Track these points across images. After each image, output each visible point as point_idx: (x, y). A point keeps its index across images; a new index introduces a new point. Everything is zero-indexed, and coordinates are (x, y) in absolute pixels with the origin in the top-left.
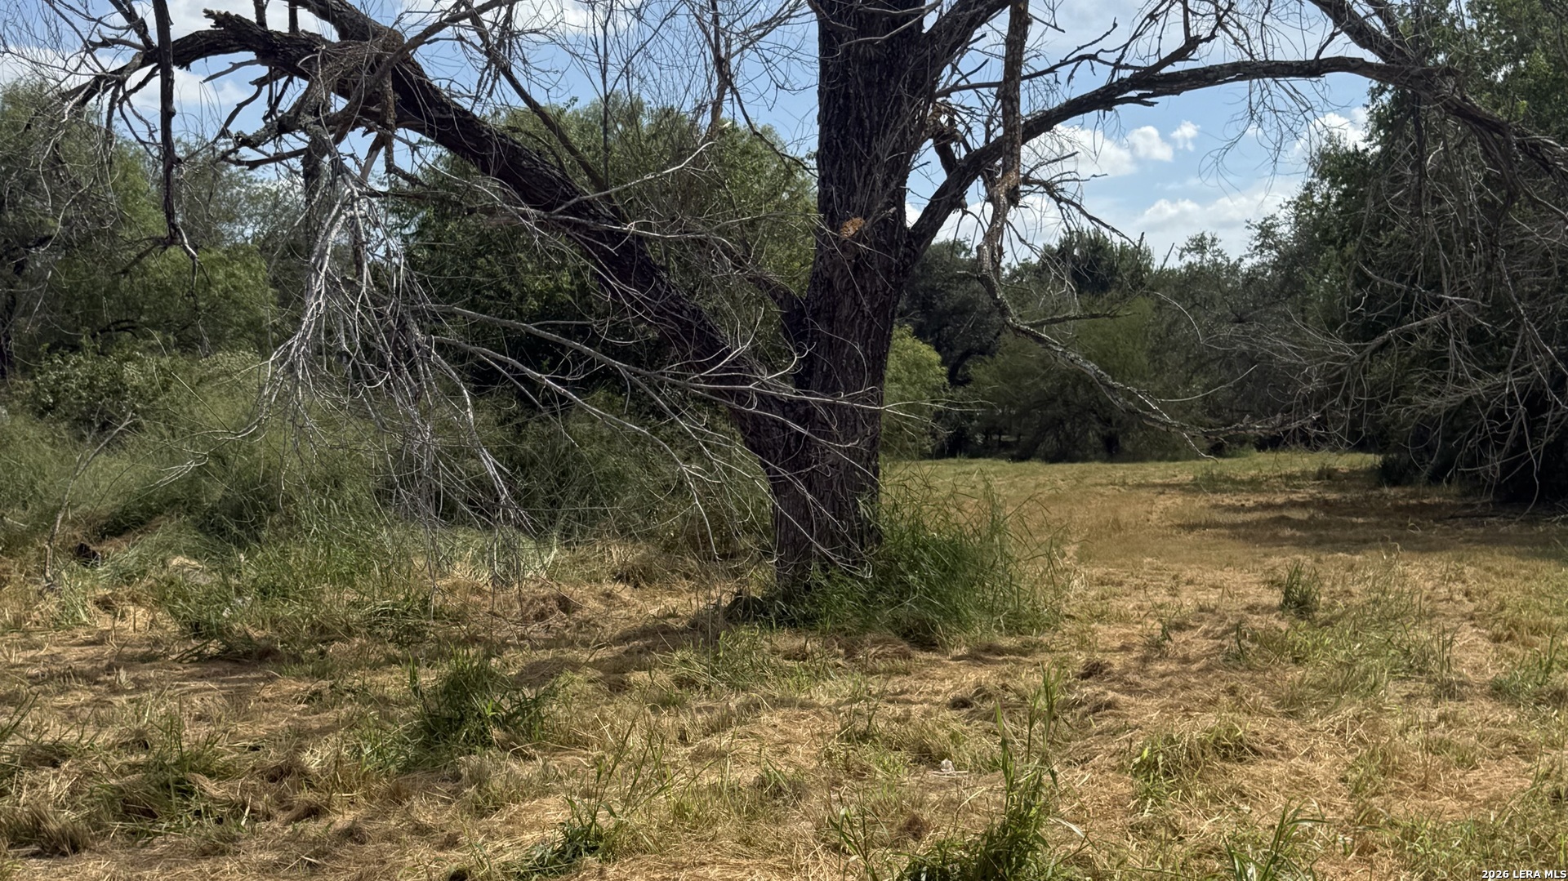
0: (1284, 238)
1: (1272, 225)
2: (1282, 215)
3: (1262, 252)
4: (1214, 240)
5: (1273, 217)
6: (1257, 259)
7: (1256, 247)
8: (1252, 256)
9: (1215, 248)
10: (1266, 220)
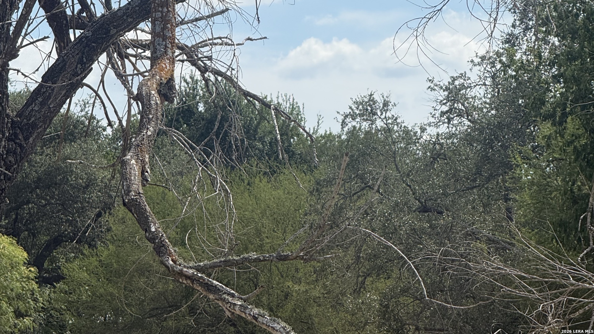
0: (477, 103)
1: (463, 86)
2: (474, 75)
3: (450, 120)
4: (386, 104)
5: (462, 76)
6: (443, 129)
7: (443, 114)
8: (437, 125)
9: (389, 114)
10: (454, 79)
